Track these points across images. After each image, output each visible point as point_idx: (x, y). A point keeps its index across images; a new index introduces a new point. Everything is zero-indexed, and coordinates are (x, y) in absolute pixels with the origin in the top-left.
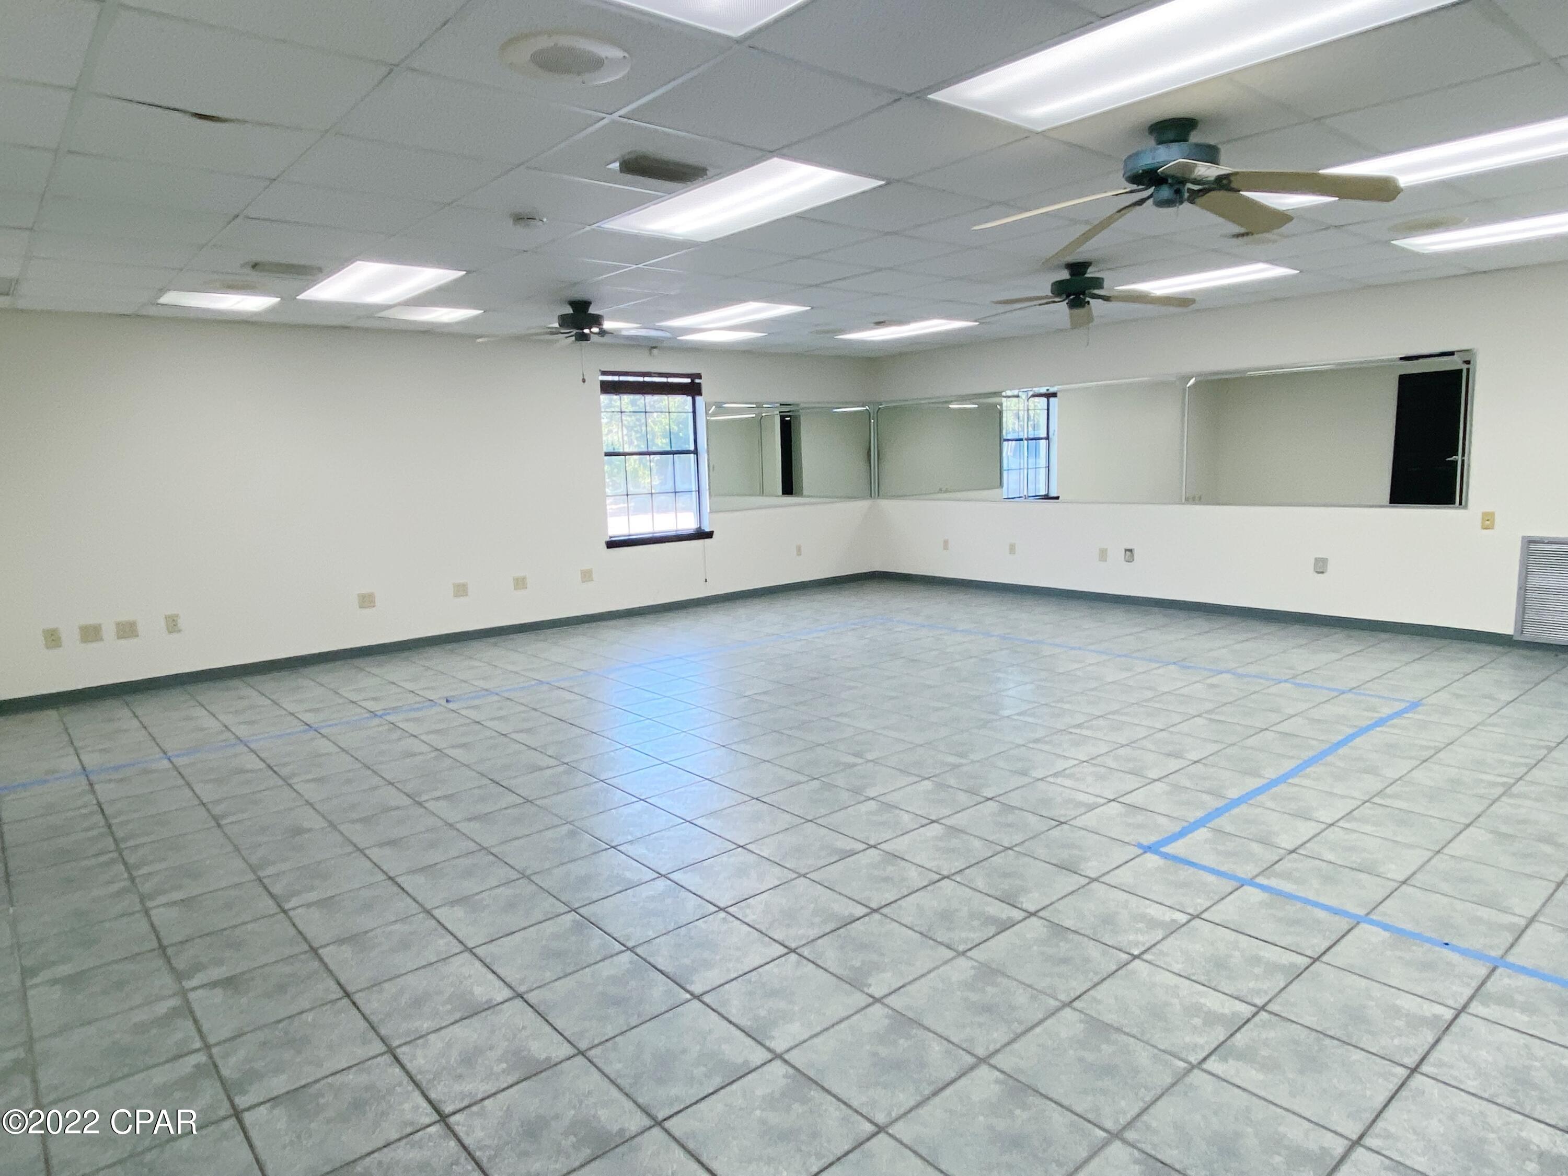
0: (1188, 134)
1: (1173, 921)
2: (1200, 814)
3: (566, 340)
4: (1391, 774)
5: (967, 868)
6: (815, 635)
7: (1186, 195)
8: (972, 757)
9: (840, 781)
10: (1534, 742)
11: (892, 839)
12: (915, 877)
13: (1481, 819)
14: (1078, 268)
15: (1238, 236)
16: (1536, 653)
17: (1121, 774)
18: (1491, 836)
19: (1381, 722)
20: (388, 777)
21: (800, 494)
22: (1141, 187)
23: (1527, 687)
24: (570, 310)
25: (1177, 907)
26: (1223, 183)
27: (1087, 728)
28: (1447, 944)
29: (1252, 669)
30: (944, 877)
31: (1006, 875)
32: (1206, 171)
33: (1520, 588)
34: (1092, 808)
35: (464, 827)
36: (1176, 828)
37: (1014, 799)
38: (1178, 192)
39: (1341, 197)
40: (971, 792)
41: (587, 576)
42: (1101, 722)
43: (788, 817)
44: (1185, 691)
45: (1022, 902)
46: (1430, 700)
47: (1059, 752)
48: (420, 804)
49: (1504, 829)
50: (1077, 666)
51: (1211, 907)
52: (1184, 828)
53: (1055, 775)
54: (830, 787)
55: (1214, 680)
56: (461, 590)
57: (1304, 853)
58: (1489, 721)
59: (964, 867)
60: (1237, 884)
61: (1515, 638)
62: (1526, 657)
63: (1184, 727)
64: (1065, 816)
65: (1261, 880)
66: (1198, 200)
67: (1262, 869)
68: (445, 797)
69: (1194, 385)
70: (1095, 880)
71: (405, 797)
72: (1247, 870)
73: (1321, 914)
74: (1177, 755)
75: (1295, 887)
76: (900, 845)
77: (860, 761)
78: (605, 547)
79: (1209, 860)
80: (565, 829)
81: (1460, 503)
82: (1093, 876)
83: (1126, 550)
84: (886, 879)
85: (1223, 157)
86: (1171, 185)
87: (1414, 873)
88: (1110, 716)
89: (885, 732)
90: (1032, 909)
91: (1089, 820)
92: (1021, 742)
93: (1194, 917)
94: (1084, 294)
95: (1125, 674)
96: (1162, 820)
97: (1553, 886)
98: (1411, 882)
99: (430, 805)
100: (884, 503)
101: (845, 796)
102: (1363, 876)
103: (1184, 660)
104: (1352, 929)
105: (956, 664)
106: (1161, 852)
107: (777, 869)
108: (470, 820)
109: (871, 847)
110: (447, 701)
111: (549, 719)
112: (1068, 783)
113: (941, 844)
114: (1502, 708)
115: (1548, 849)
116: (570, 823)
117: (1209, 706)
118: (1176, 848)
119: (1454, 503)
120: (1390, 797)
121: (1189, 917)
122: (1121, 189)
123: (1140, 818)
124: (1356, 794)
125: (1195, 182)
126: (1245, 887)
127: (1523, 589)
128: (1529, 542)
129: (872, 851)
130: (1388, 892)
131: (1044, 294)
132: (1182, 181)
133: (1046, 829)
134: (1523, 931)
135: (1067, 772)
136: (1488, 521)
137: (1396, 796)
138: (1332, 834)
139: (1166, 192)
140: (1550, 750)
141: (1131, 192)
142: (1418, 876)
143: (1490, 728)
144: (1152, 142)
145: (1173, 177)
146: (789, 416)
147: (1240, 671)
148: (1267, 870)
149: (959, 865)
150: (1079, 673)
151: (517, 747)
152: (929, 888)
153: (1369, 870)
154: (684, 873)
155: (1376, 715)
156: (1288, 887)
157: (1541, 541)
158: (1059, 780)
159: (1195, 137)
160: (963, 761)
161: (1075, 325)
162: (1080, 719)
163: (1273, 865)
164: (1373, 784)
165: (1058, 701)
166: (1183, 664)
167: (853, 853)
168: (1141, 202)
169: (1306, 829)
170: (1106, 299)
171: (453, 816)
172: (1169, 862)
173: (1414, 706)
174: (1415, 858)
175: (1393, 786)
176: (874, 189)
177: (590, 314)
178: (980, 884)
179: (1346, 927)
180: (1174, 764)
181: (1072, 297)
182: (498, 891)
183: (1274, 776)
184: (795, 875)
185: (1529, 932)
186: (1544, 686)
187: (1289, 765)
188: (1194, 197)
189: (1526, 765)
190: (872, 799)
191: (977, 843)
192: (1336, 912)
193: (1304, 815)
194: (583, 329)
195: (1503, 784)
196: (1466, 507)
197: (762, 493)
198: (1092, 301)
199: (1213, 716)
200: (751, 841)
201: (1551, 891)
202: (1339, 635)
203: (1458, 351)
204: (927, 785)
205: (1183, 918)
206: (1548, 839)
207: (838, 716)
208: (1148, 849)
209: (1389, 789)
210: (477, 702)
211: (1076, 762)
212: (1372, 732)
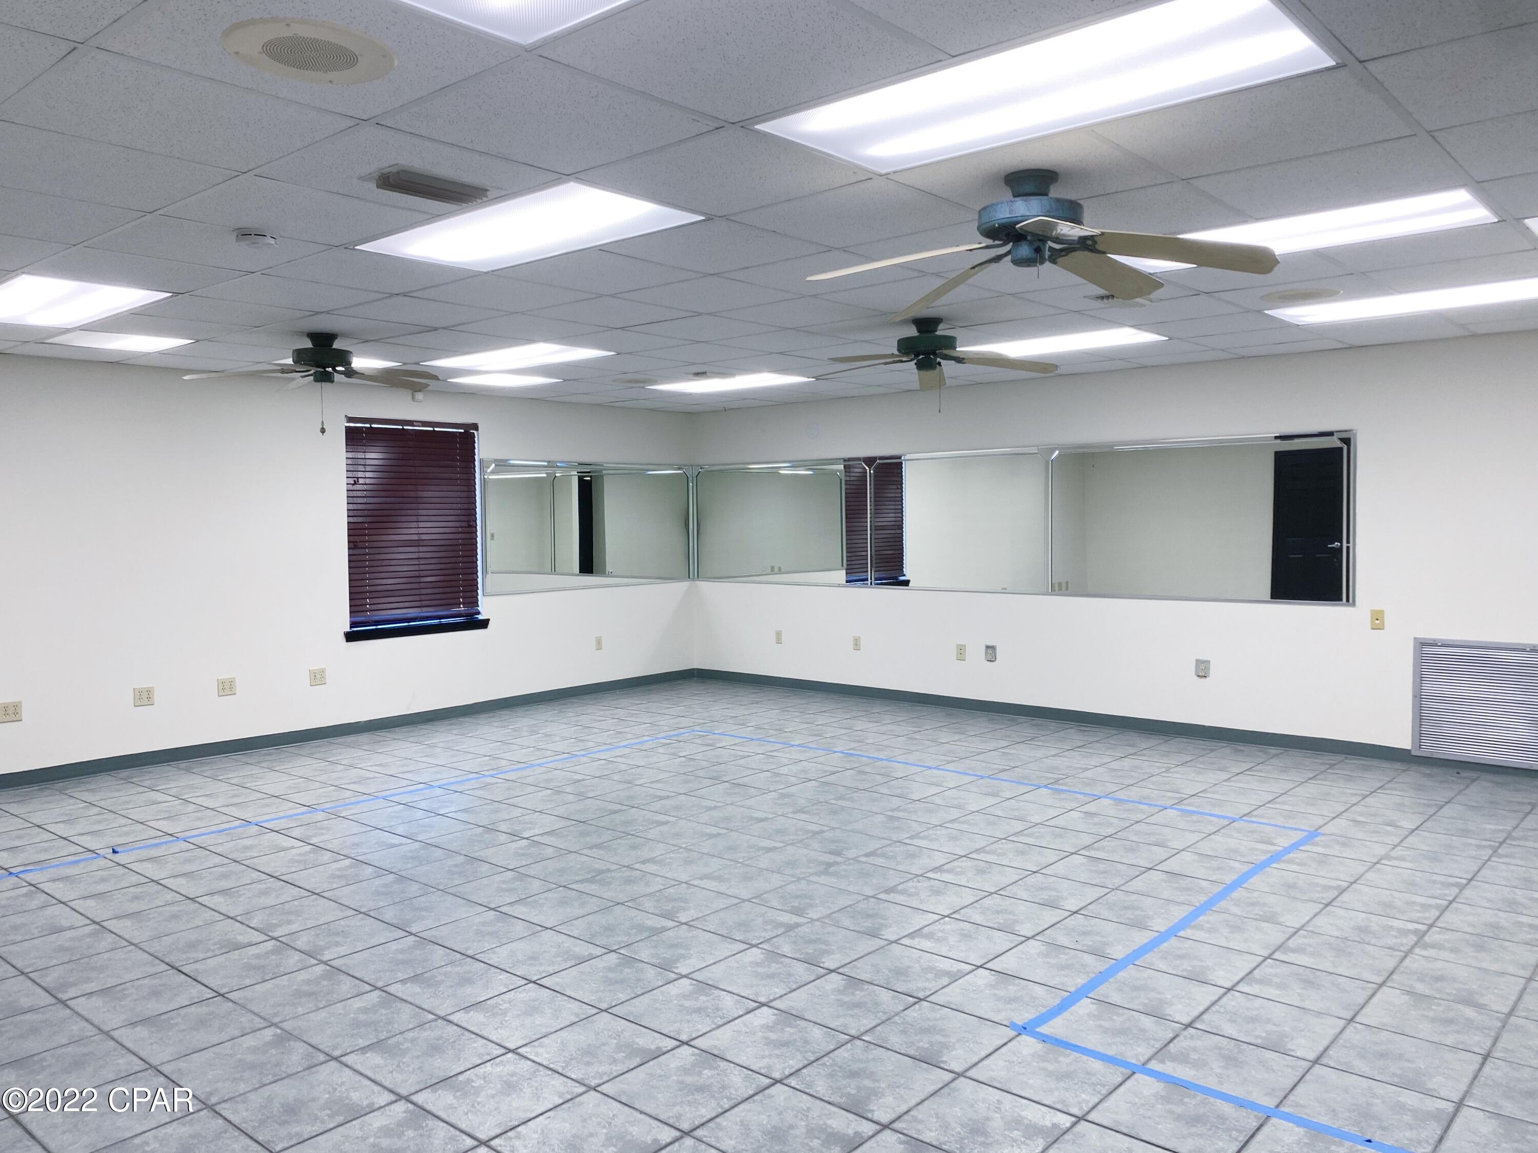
0: (1048, 189)
1: (1055, 1126)
2: (1081, 980)
3: (303, 381)
4: (1293, 921)
5: (804, 1067)
6: (617, 752)
7: (1047, 254)
8: (813, 914)
9: (645, 953)
10: (1442, 879)
11: (710, 1031)
12: (739, 1084)
13: (1394, 977)
14: (926, 325)
15: (1102, 298)
16: (1436, 770)
17: (990, 932)
18: (1407, 997)
19: (1276, 857)
20: (19, 965)
21: (603, 573)
22: (997, 242)
23: (1432, 811)
24: (308, 344)
25: (1059, 1106)
26: (1087, 244)
27: (948, 871)
28: (1369, 1141)
29: (1134, 793)
30: (777, 1081)
31: (854, 1074)
32: (1067, 230)
33: (1415, 697)
34: (955, 977)
35: (126, 1036)
36: (1053, 1000)
37: (863, 971)
38: (1038, 250)
39: (1200, 264)
40: (810, 962)
41: (317, 678)
42: (964, 863)
43: (574, 1006)
44: (1060, 821)
45: (873, 1111)
46: (1327, 829)
47: (915, 904)
48: (64, 1003)
49: (1420, 988)
50: (934, 790)
51: (1098, 1104)
52: (1064, 1000)
53: (911, 935)
54: (630, 961)
55: (1091, 807)
56: (144, 697)
57: (1202, 1028)
58: (1393, 854)
59: (801, 1066)
60: (1128, 1072)
61: (1414, 753)
62: (1428, 776)
63: (1060, 868)
64: (924, 989)
65: (1154, 1065)
66: (1060, 260)
67: (1155, 1050)
68: (103, 992)
69: (1057, 457)
70: (959, 1075)
71: (44, 994)
72: (1138, 1052)
73: (1227, 1108)
74: (1051, 905)
75: (1193, 1072)
76: (719, 1040)
77: (670, 924)
78: (344, 640)
79: (1093, 1041)
80: (269, 1033)
81: (1348, 600)
82: (958, 1069)
83: (987, 647)
84: (701, 1089)
85: (1087, 216)
86: (1031, 243)
87: (1327, 1049)
88: (974, 856)
89: (702, 883)
90: (885, 1118)
91: (953, 994)
92: (870, 893)
93: (1080, 1119)
94: (934, 354)
95: (991, 801)
96: (1039, 991)
97: (1479, 1059)
98: (1324, 1060)
99: (80, 1005)
100: (704, 586)
101: (651, 973)
102: (1270, 1055)
103: (1057, 781)
104: (1261, 1126)
105: (793, 790)
106: (1038, 1033)
107: (558, 1081)
108: (134, 1024)
109: (684, 1043)
110: (114, 852)
111: (256, 875)
112: (927, 944)
113: (773, 1036)
114: (1406, 837)
115: (1469, 1012)
116: (276, 1025)
117: (1087, 840)
118: (1054, 1027)
119: (1341, 600)
120: (1294, 951)
121: (1074, 1119)
122: (974, 243)
123: (1013, 989)
124: (1255, 948)
125: (1057, 240)
126: (1136, 1076)
127: (1418, 697)
128: (1422, 645)
129: (685, 1051)
130: (1300, 1074)
131: (890, 352)
132: (1043, 239)
133: (902, 1008)
134: (1451, 1121)
135: (925, 930)
136: (1377, 620)
137: (1299, 950)
138: (1233, 1001)
139: (1025, 250)
140: (1462, 888)
141: (987, 247)
142: (1331, 1052)
143: (1396, 863)
144: (1008, 194)
145: (1034, 235)
146: (591, 477)
147: (1121, 795)
148: (1161, 1052)
149: (795, 1064)
150: (938, 800)
151: (208, 915)
152: (756, 1098)
153: (1276, 1046)
154: (432, 1091)
155: (1271, 848)
156: (1184, 1073)
157: (1434, 644)
158: (916, 942)
159: (1055, 192)
160: (802, 920)
161: (924, 387)
162: (940, 860)
163: (1166, 1045)
164: (1275, 936)
165: (911, 838)
166: (1055, 786)
167: (659, 1054)
168: (998, 259)
169: (1204, 996)
170: (959, 360)
171: (112, 1019)
172: (1047, 1046)
173: (1312, 835)
174: (1328, 1028)
175: (1296, 936)
176: (692, 224)
177: (334, 349)
178: (821, 1088)
179: (1255, 1124)
180: (1050, 916)
181: (921, 357)
182: (169, 1129)
183: (1163, 929)
184: (583, 1089)
185: (1459, 1121)
186: (1447, 811)
187: (1178, 913)
188: (1055, 257)
189: (1437, 907)
190: (686, 976)
191: (817, 1033)
192: (1241, 1104)
193: (1198, 978)
194: (324, 368)
195: (1416, 932)
196: (1354, 604)
197: (554, 571)
198: (943, 362)
199: (1092, 853)
200: (524, 1043)
201: (1477, 1066)
202: (1225, 749)
203: (1337, 432)
204: (755, 954)
205: (1066, 1121)
206: (1468, 1000)
207: (643, 862)
208: (1023, 1029)
209: (1290, 941)
210: (154, 853)
211: (937, 917)
212: (1268, 869)
